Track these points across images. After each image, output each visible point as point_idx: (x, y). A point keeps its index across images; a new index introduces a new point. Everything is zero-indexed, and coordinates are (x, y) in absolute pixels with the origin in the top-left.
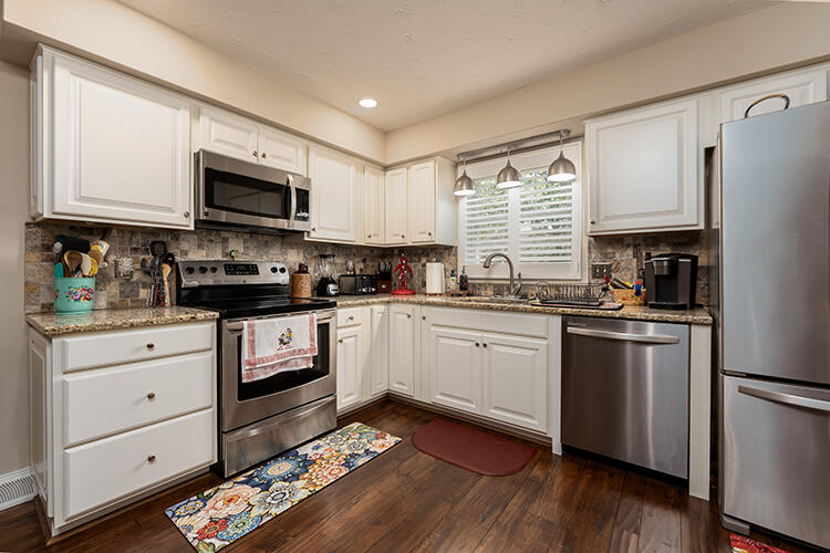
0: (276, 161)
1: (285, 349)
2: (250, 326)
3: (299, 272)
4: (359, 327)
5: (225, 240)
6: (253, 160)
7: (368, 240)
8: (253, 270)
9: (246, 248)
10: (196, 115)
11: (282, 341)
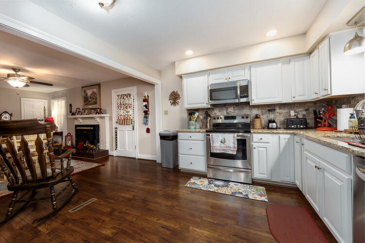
0: (236, 78)
1: (223, 145)
2: (212, 135)
3: (256, 118)
4: (269, 144)
5: (227, 109)
6: (226, 81)
7: (294, 99)
8: (234, 118)
9: (234, 110)
10: (209, 75)
11: (221, 142)
